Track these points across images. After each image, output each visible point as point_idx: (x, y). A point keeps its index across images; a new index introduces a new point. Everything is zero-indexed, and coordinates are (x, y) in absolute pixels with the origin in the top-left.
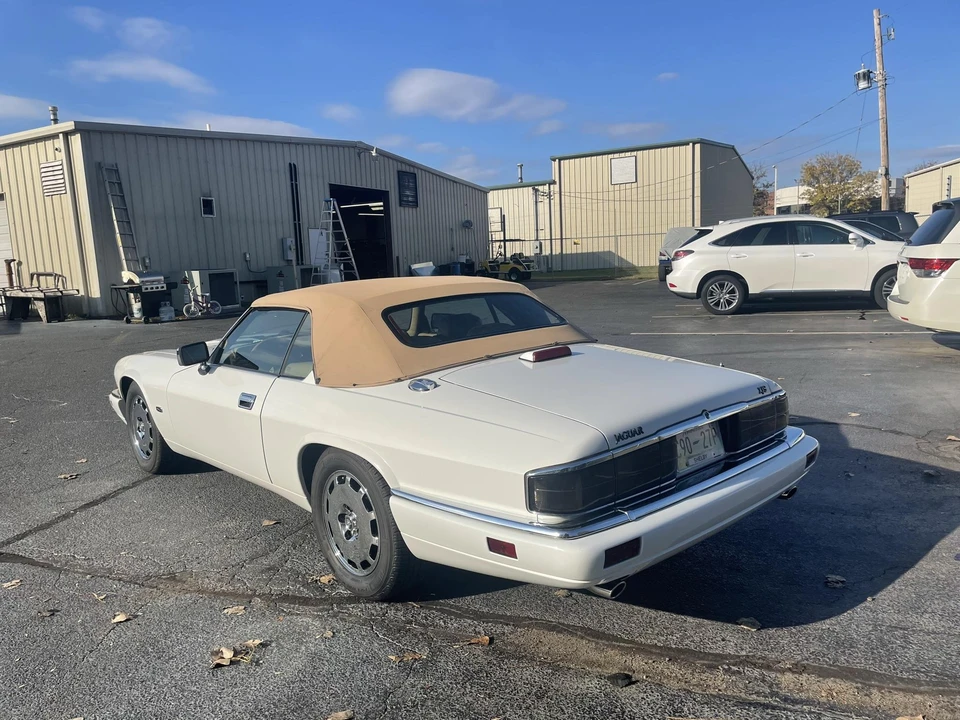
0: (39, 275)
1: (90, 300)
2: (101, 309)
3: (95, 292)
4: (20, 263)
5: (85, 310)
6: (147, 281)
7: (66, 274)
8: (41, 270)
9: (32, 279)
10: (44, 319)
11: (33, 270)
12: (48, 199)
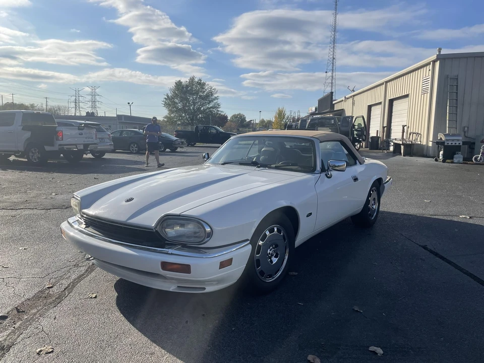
0: (413, 133)
1: (428, 147)
2: (431, 153)
3: (430, 144)
4: (408, 127)
5: (425, 153)
6: (449, 140)
7: (422, 134)
8: (414, 131)
9: (410, 135)
10: (402, 154)
11: (412, 131)
12: (423, 95)
